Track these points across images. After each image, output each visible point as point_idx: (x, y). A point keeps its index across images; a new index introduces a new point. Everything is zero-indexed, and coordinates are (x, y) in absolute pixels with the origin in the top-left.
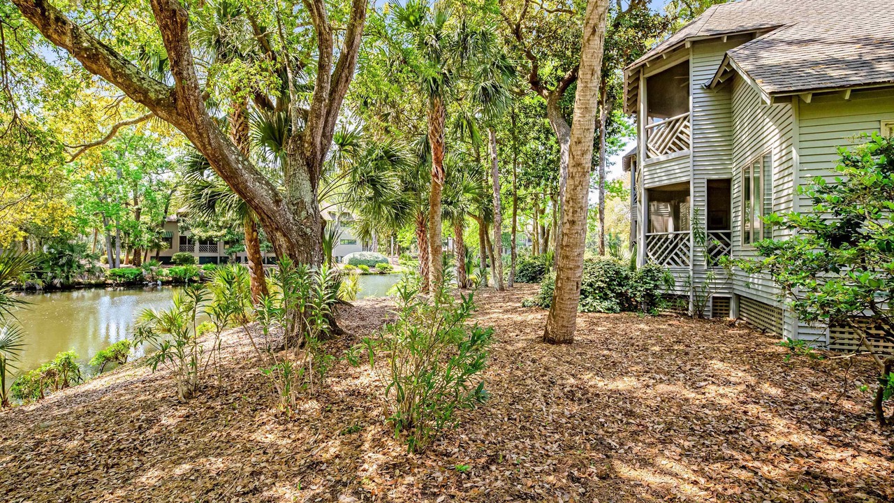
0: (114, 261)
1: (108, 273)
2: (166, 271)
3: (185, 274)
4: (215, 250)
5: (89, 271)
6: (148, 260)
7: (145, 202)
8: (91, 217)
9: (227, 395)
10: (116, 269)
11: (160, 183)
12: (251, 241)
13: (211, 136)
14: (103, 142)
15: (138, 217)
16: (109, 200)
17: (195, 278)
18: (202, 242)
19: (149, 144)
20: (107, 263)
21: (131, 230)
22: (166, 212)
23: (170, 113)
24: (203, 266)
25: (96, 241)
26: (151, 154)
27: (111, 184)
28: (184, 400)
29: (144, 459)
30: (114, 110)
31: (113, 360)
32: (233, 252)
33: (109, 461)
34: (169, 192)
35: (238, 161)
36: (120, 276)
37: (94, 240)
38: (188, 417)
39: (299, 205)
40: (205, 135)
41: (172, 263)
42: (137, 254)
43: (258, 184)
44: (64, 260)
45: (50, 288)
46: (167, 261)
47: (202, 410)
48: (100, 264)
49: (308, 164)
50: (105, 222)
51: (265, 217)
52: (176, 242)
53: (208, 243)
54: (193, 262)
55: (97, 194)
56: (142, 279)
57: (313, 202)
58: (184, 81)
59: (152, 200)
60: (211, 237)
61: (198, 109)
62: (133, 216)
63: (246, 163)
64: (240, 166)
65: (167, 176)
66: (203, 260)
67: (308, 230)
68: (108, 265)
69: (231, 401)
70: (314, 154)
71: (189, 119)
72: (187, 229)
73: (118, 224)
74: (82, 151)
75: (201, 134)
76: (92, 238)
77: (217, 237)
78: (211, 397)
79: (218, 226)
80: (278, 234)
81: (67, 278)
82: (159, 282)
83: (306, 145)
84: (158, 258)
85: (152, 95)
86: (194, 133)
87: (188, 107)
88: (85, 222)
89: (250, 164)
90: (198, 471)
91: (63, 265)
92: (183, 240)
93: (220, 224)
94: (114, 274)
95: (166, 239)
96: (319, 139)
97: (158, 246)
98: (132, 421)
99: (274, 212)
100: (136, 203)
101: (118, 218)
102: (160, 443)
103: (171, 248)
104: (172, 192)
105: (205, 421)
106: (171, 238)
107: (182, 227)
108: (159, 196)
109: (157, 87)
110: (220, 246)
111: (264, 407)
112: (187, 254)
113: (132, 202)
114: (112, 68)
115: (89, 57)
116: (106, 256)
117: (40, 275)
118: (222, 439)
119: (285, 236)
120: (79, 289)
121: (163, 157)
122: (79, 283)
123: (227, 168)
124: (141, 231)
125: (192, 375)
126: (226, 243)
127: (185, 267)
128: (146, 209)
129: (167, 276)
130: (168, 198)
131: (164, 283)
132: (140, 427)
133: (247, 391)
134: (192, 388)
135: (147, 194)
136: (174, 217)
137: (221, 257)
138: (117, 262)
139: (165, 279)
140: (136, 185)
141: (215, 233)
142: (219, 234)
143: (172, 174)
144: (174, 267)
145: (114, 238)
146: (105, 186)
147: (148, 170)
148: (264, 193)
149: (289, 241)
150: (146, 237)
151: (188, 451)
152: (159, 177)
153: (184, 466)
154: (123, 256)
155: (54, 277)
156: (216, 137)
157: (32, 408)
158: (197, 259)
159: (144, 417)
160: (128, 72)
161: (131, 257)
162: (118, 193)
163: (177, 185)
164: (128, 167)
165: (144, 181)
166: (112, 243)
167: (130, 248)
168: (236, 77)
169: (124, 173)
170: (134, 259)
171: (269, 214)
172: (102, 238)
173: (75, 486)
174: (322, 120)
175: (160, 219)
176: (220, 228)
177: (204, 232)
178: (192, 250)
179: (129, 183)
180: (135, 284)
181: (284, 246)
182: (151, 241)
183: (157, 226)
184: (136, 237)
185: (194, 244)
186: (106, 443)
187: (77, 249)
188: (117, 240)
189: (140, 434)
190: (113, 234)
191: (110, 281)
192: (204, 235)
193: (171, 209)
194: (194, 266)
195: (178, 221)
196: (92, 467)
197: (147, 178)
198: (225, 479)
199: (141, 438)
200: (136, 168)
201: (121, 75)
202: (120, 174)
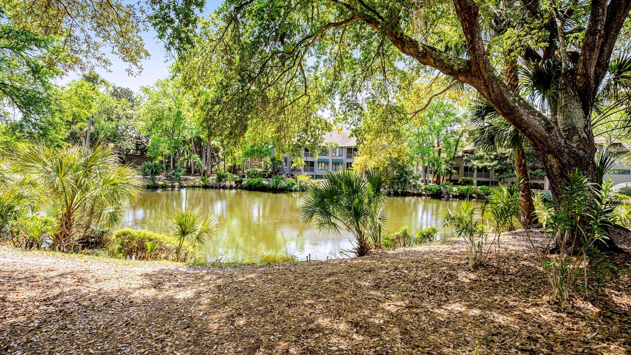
0: (426, 180)
1: (423, 188)
2: (455, 189)
3: (467, 192)
4: (488, 177)
5: (414, 186)
6: (445, 181)
7: (443, 145)
8: (416, 155)
9: (504, 275)
10: (427, 186)
11: (453, 132)
12: (520, 166)
13: (494, 86)
14: (424, 109)
15: (439, 154)
16: (425, 145)
17: (474, 195)
18: (479, 170)
19: (446, 108)
20: (423, 182)
21: (436, 162)
22: (456, 150)
23: (466, 77)
24: (479, 187)
25: (417, 170)
26: (447, 114)
27: (426, 135)
28: (472, 269)
29: (449, 297)
30: (429, 89)
31: (427, 237)
32: (502, 178)
33: (429, 291)
34: (458, 137)
35: (515, 101)
36: (429, 190)
37: (417, 169)
38: (476, 281)
39: (571, 130)
40: (490, 86)
41: (459, 184)
42: (438, 177)
43: (531, 116)
44: (402, 179)
45: (396, 194)
46: (456, 183)
47: (485, 279)
48: (419, 182)
49: (580, 95)
50: (422, 158)
51: (538, 143)
52: (462, 170)
53: (483, 171)
54: (472, 184)
55: (419, 142)
56: (441, 193)
57: (586, 127)
58: (477, 52)
59: (448, 143)
60: (485, 166)
61: (485, 69)
62: (436, 154)
63: (521, 101)
64: (517, 104)
65: (457, 127)
66: (479, 183)
67: (581, 152)
68: (423, 184)
69: (508, 280)
70: (587, 84)
71: (479, 77)
72: (469, 161)
73: (429, 159)
74: (414, 115)
75: (487, 86)
76: (415, 167)
77: (490, 166)
78: (491, 273)
79: (490, 158)
80: (550, 156)
81: (404, 189)
82: (451, 196)
83: (578, 77)
84: (451, 180)
85: (456, 68)
86: (482, 87)
87: (479, 69)
88: (412, 158)
89: (525, 102)
90: (485, 318)
91: (402, 182)
92: (466, 169)
93: (492, 157)
94: (426, 189)
95: (455, 169)
96: (593, 70)
97: (450, 172)
98: (441, 273)
99: (546, 138)
100: (438, 146)
101: (429, 155)
102: (458, 291)
103: (458, 174)
104: (460, 137)
105: (487, 287)
106: (459, 168)
107: (466, 160)
108: (451, 140)
109: (458, 62)
110: (492, 173)
111: (536, 292)
112: (468, 178)
113: (436, 145)
114: (434, 58)
115: (422, 56)
116: (422, 178)
117: (392, 187)
118: (501, 303)
119: (556, 157)
120: (409, 196)
121: (454, 115)
122: (409, 193)
123: (506, 107)
124: (441, 163)
125: (478, 254)
126: (496, 171)
127: (467, 187)
128: (444, 149)
129: (455, 192)
130: (457, 141)
131: (454, 197)
132: (445, 278)
133: (520, 276)
134: (478, 263)
135: (445, 140)
136: (460, 154)
137: (492, 182)
138: (428, 182)
139: (454, 194)
140: (439, 135)
141: (489, 164)
142: (492, 164)
143: (459, 125)
144: (460, 187)
145: (426, 167)
146: (423, 137)
147: (446, 125)
148: (537, 123)
149: (561, 162)
150: (444, 167)
151: (477, 303)
152: (452, 128)
153: (474, 311)
154: (431, 179)
155: (399, 188)
156: (498, 86)
157: (391, 253)
158: (475, 182)
159: (447, 272)
160: (442, 58)
161: (435, 179)
162: (429, 140)
163: (464, 131)
164: (435, 124)
165: (444, 132)
166: (426, 170)
167: (435, 173)
168: (509, 42)
169: (432, 128)
170: (437, 181)
171: (541, 139)
172: (421, 168)
173: (413, 297)
174: (597, 52)
175: (452, 155)
176: (493, 160)
177: (481, 163)
178: (472, 176)
179: (435, 134)
180: (437, 196)
181: (556, 166)
182: (447, 169)
183: (450, 160)
184: (438, 166)
185: (473, 172)
186: (427, 280)
187: (409, 173)
188: (428, 168)
189: (446, 282)
190: (426, 165)
191: (424, 193)
192: (480, 165)
193: (459, 149)
194: (473, 187)
195: (463, 156)
196: (421, 290)
197: (445, 130)
198: (506, 332)
199: (446, 284)
200: (439, 124)
201: (438, 61)
202: (430, 129)
